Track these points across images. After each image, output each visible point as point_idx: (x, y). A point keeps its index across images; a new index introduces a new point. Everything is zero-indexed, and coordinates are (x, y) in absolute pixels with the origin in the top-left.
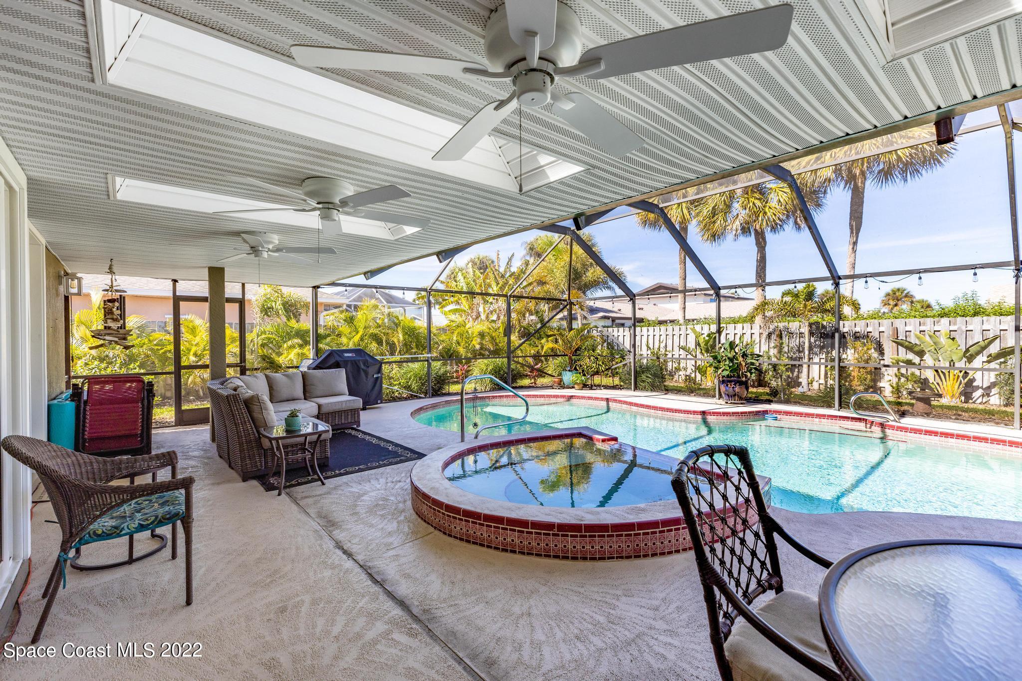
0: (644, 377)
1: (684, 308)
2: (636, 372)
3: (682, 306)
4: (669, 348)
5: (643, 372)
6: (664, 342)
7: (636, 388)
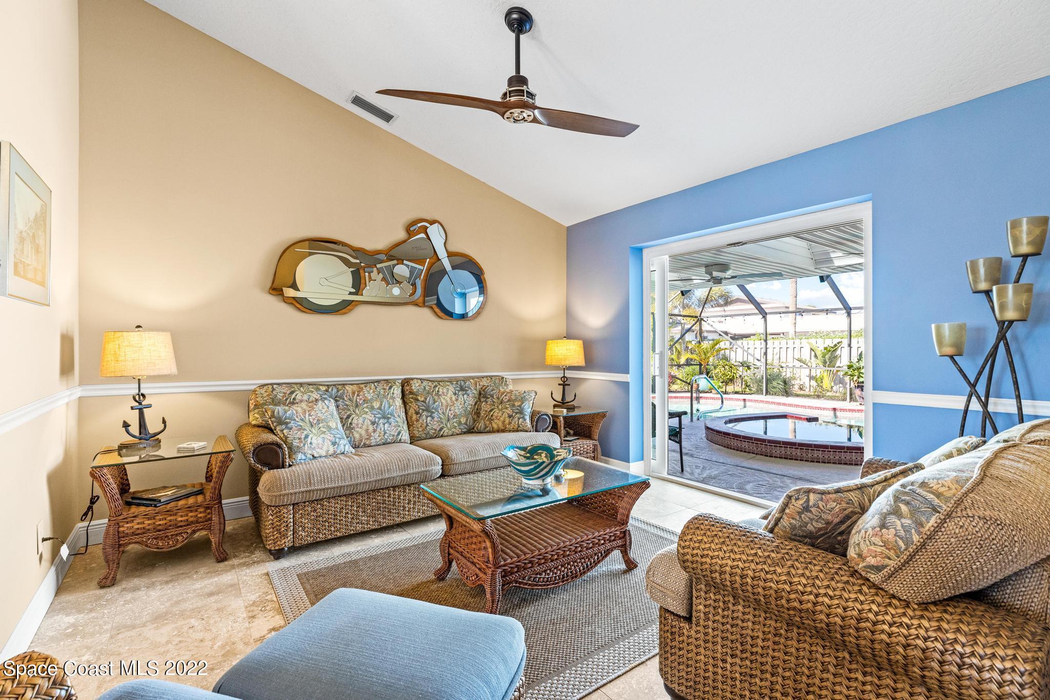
0: (775, 384)
1: (795, 324)
2: (767, 380)
3: (794, 322)
4: (783, 359)
5: (774, 380)
6: (778, 355)
7: (767, 393)
